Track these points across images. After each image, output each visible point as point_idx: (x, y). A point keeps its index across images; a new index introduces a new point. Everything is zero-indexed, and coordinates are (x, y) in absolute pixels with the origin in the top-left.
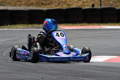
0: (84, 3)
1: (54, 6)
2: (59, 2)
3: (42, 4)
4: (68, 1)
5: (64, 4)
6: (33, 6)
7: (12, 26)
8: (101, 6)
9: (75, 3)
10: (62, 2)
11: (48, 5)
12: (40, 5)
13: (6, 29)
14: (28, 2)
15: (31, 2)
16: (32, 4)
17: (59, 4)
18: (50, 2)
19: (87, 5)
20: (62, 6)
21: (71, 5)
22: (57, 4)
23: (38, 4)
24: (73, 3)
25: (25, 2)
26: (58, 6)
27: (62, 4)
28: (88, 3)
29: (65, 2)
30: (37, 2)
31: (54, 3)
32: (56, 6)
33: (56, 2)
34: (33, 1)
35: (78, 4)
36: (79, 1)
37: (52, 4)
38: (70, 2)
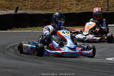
0: (82, 7)
1: (56, 10)
2: (60, 7)
3: (45, 8)
4: (68, 6)
5: (64, 8)
6: (37, 10)
7: (33, 28)
8: (108, 11)
9: (74, 8)
10: (63, 6)
11: (50, 9)
12: (44, 9)
13: (29, 31)
14: (33, 7)
15: (35, 6)
16: (37, 8)
17: (60, 8)
18: (52, 6)
19: (85, 10)
20: (62, 10)
21: (71, 9)
22: (58, 9)
23: (41, 8)
24: (72, 7)
25: (30, 7)
26: (59, 10)
27: (63, 8)
28: (85, 8)
29: (65, 6)
30: (40, 7)
31: (56, 7)
32: (57, 10)
33: (58, 7)
34: (37, 6)
35: (77, 8)
36: (78, 6)
37: (54, 9)
38: (70, 6)
